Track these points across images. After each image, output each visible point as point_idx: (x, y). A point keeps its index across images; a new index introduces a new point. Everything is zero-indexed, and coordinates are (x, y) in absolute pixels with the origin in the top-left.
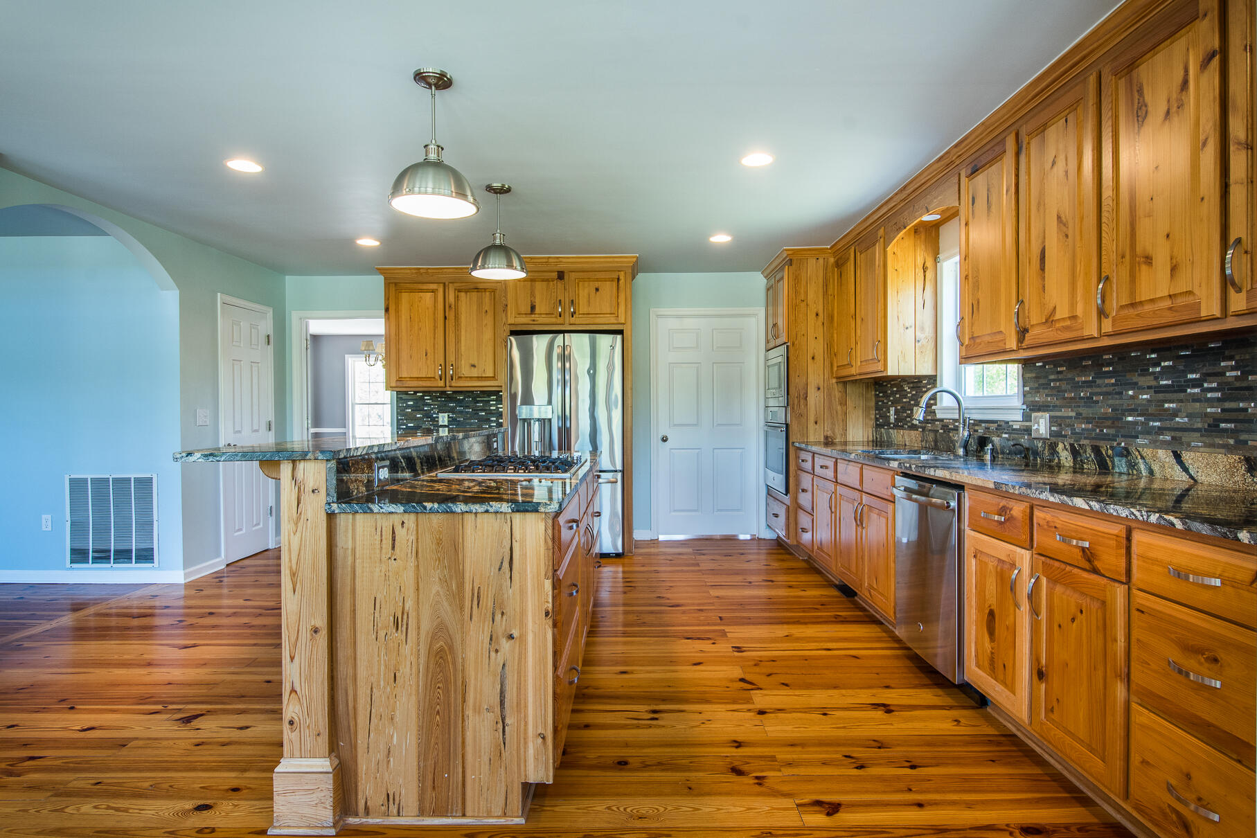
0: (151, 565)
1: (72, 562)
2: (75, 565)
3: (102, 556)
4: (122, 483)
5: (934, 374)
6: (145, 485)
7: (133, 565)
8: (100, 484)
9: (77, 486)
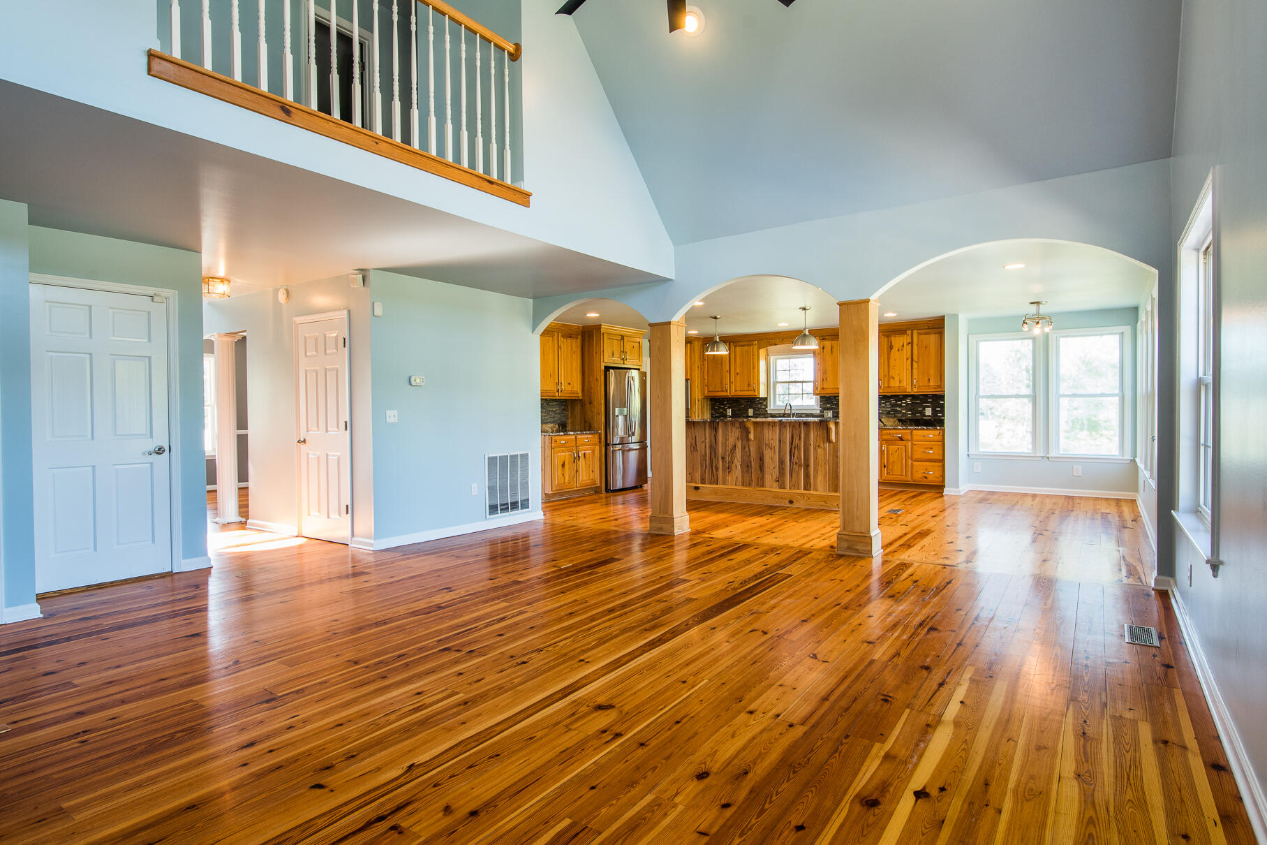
0: (527, 509)
1: (490, 514)
2: (492, 516)
3: (505, 508)
4: (514, 457)
5: (766, 396)
6: (525, 457)
7: (520, 511)
8: (503, 458)
9: (492, 460)
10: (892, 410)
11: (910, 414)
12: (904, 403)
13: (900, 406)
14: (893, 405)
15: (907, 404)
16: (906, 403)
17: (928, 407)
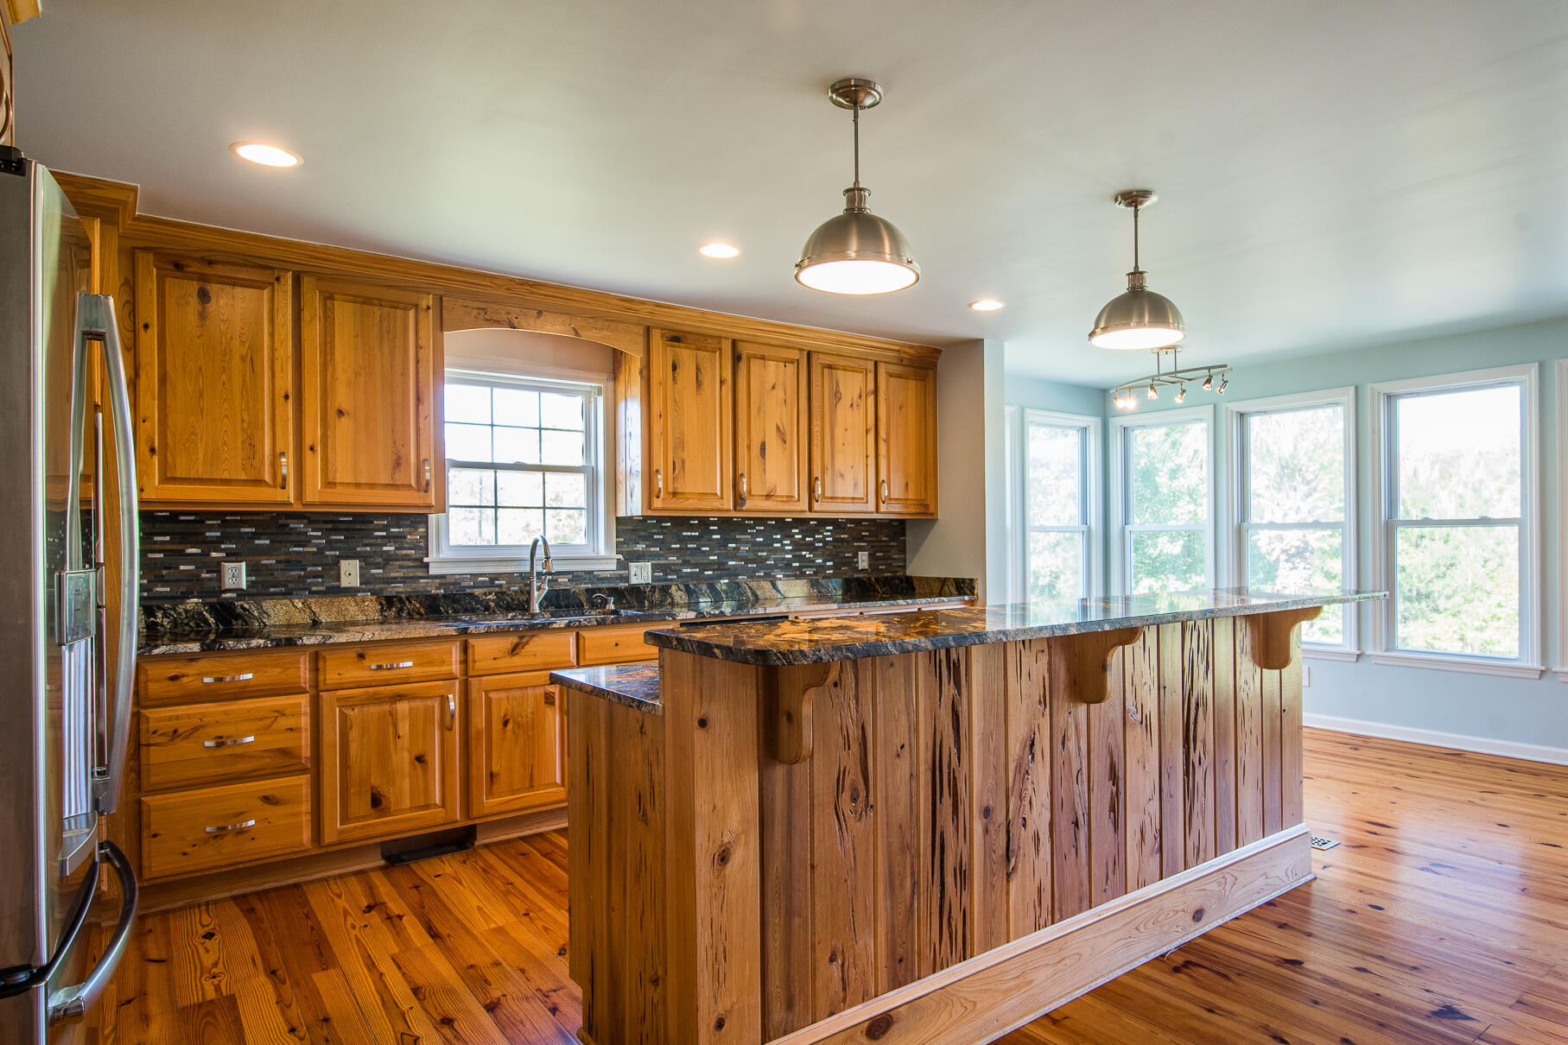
10: (796, 558)
11: (829, 568)
12: (819, 541)
13: (811, 547)
14: (798, 546)
15: (825, 543)
16: (823, 540)
17: (862, 549)
